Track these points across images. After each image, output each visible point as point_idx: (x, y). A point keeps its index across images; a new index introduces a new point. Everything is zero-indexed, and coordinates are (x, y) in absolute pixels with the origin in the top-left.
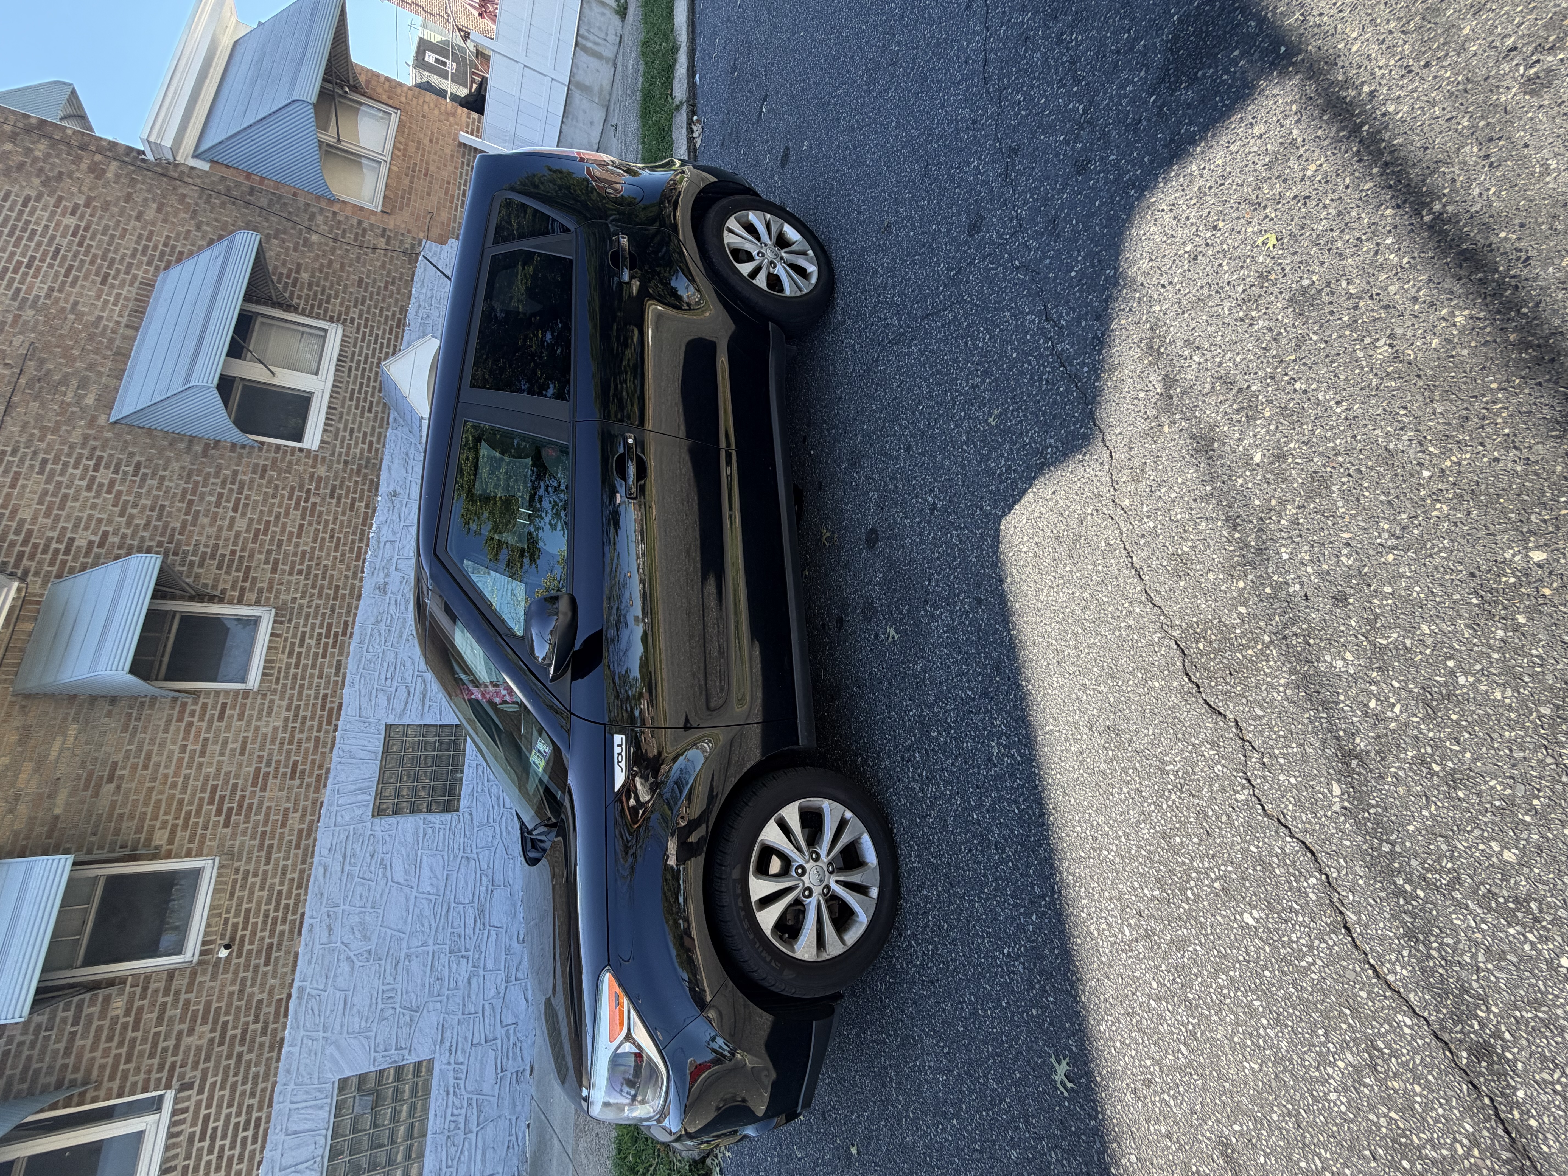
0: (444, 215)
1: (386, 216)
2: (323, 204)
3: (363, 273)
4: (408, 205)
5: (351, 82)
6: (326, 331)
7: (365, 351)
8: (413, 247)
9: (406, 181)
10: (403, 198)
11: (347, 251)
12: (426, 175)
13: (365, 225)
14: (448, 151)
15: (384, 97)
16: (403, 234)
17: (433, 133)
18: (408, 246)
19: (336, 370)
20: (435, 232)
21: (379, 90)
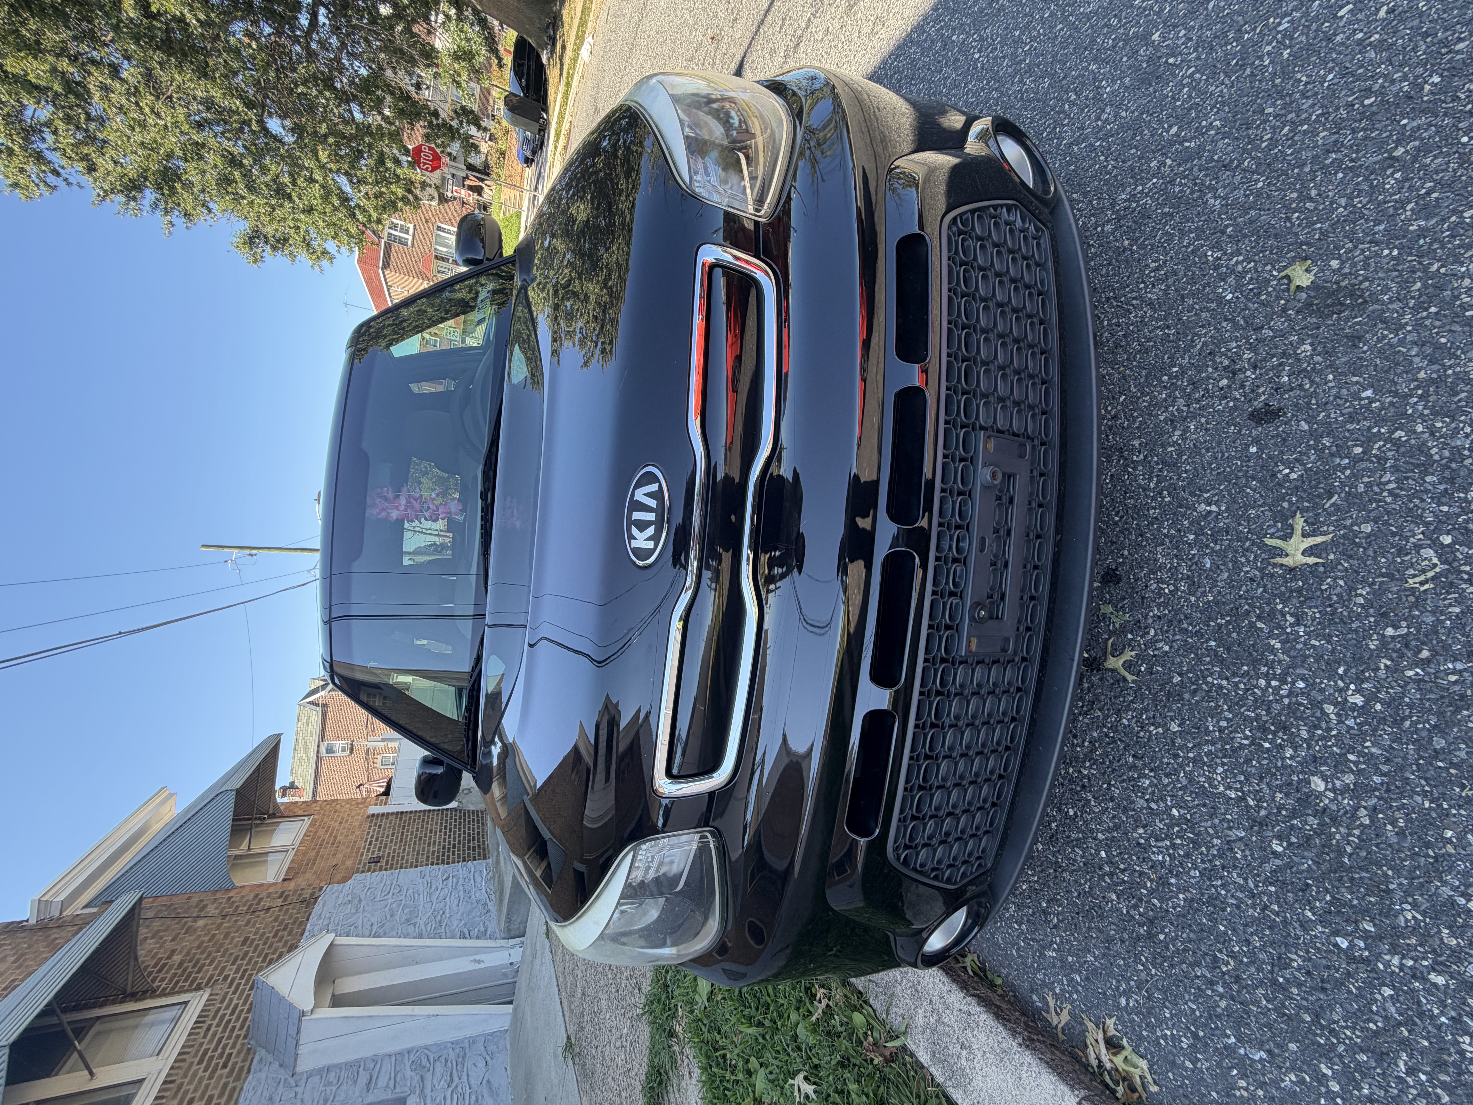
0: (349, 863)
1: (286, 882)
2: (218, 895)
3: (250, 932)
4: (311, 868)
5: (271, 812)
6: (186, 1003)
7: (235, 1002)
8: (312, 894)
9: (313, 854)
10: (307, 865)
11: (236, 921)
12: (333, 844)
13: (263, 894)
14: (356, 824)
15: (300, 812)
16: (303, 889)
17: (343, 818)
18: (308, 896)
19: (190, 1034)
20: (339, 877)
21: (297, 810)
